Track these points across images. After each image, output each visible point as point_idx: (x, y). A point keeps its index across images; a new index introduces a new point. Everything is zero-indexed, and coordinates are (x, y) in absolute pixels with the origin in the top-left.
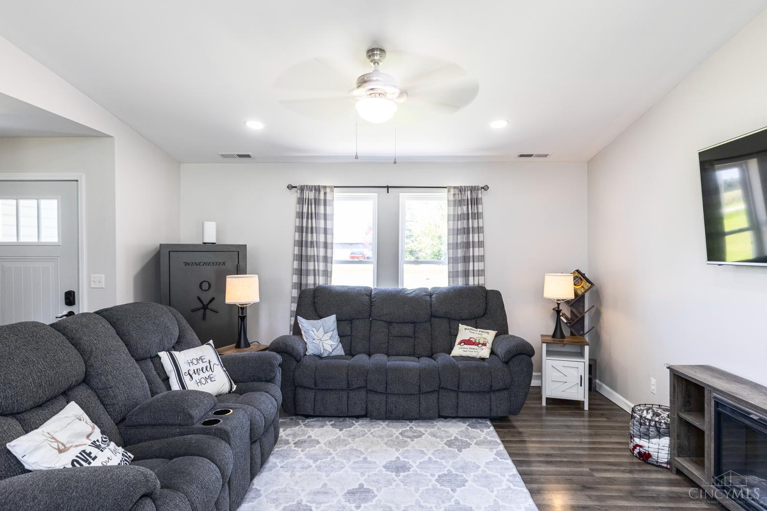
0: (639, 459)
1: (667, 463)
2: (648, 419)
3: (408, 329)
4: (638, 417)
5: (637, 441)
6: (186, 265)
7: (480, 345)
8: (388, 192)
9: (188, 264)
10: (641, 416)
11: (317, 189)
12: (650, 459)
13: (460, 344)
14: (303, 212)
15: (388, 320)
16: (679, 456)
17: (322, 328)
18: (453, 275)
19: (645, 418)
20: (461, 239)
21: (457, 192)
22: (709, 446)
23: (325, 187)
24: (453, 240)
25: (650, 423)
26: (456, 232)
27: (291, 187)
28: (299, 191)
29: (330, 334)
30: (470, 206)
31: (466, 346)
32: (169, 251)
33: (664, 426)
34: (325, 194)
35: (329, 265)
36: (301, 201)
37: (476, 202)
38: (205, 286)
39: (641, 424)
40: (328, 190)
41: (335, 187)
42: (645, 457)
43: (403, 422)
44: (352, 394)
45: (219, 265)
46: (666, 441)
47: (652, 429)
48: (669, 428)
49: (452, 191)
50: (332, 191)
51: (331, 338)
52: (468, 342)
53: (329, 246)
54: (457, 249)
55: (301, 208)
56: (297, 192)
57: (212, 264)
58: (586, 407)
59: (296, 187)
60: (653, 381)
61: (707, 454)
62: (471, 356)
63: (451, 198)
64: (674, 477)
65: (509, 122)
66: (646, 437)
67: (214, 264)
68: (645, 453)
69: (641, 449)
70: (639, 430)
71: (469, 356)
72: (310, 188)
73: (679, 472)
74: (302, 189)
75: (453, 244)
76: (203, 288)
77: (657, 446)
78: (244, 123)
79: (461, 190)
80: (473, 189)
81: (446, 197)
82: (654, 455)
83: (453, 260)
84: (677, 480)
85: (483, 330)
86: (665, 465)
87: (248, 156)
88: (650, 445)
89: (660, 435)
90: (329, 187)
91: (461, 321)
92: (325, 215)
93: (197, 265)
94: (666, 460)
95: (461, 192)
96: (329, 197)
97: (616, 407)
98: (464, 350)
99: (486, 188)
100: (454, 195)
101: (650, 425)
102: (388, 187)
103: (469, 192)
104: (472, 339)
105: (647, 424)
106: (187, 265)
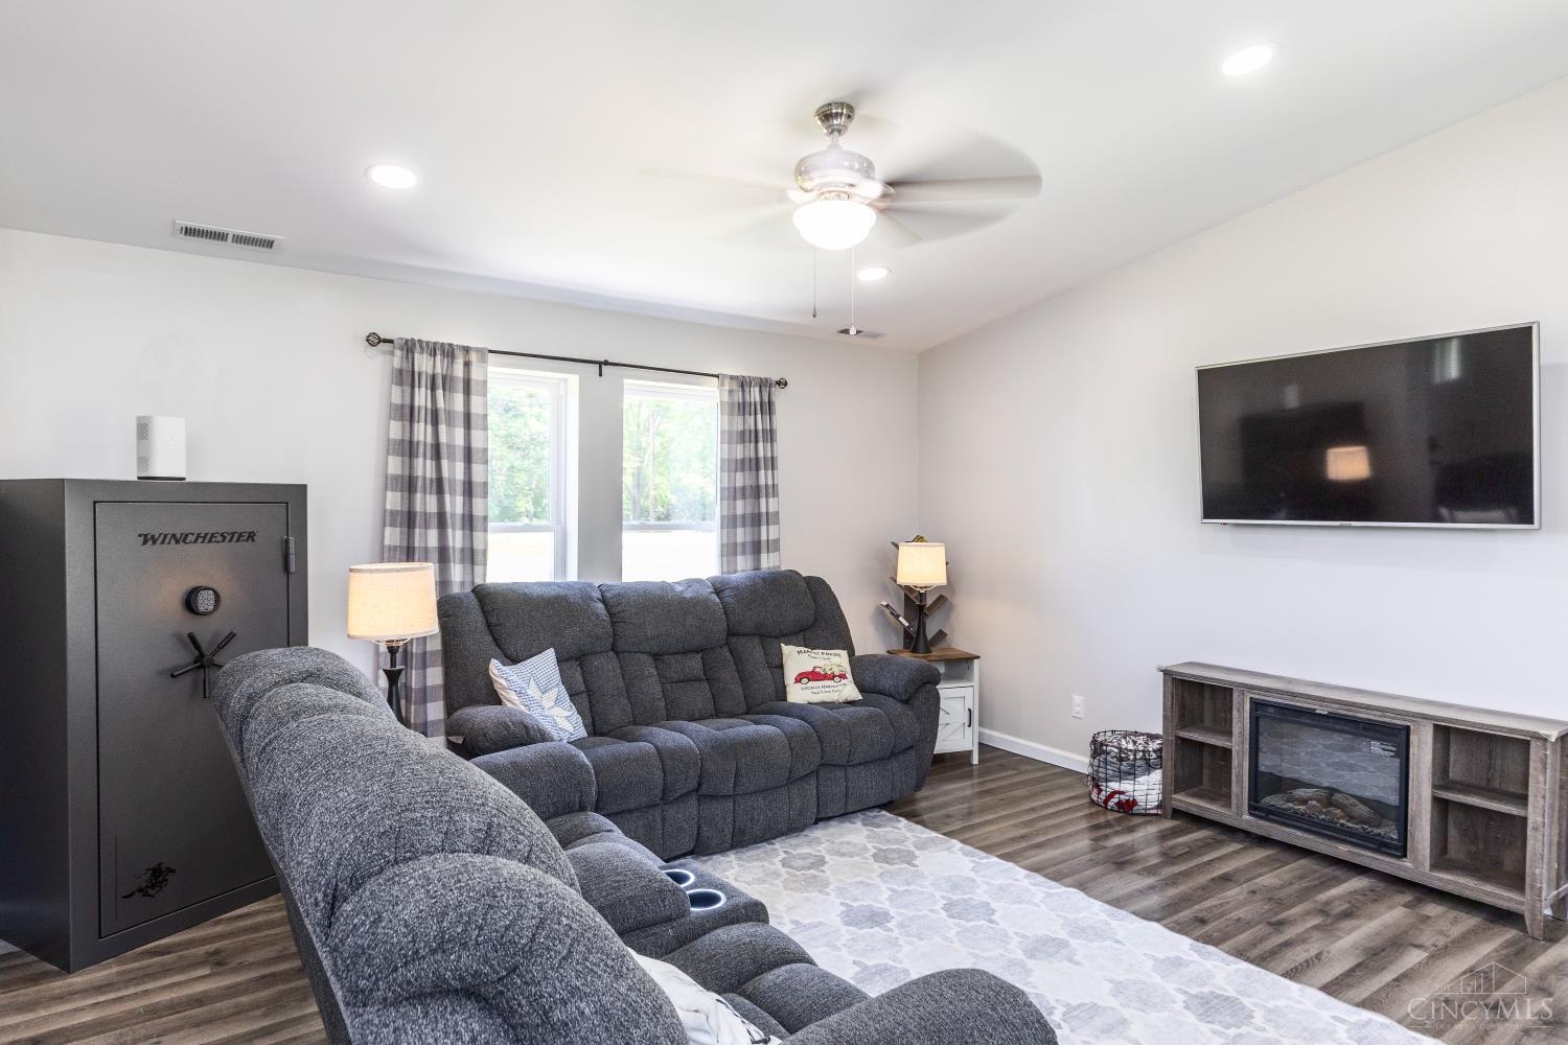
0: (1119, 812)
1: (1157, 807)
2: (1131, 750)
3: (695, 664)
4: (1116, 750)
5: (1114, 786)
6: (145, 542)
7: (837, 679)
8: (601, 375)
9: (153, 537)
10: (1120, 749)
11: (449, 352)
12: (1135, 808)
13: (798, 680)
14: (412, 407)
15: (655, 649)
16: (1175, 793)
17: (532, 682)
18: (729, 550)
19: (1126, 749)
20: (740, 480)
21: (736, 387)
22: (1241, 765)
23: (467, 350)
24: (729, 482)
25: (1135, 755)
26: (733, 467)
27: (374, 340)
28: (398, 353)
29: (553, 694)
30: (759, 416)
31: (811, 684)
32: (95, 502)
33: (1154, 756)
34: (467, 364)
35: (478, 535)
36: (406, 377)
37: (768, 408)
38: (205, 602)
39: (1121, 760)
40: (473, 357)
41: (491, 351)
42: (1128, 807)
43: (759, 848)
44: (671, 812)
45: (238, 541)
46: (1156, 776)
47: (1138, 763)
48: (1161, 757)
49: (727, 381)
50: (483, 360)
51: (557, 701)
52: (813, 676)
53: (476, 490)
54: (735, 499)
55: (408, 395)
56: (392, 353)
57: (220, 538)
58: (975, 761)
59: (391, 341)
60: (1077, 699)
61: (1237, 776)
62: (829, 700)
63: (726, 398)
64: (1168, 824)
65: (890, 271)
66: (1130, 777)
67: (224, 538)
68: (1127, 801)
69: (1122, 796)
70: (1119, 769)
71: (826, 700)
72: (433, 349)
73: (1177, 813)
74: (409, 347)
75: (728, 488)
76: (202, 609)
77: (1145, 787)
78: (366, 171)
79: (743, 383)
80: (764, 384)
81: (718, 395)
82: (1140, 799)
83: (730, 522)
84: (1173, 828)
85: (829, 652)
86: (1155, 811)
87: (269, 244)
88: (1137, 787)
89: (1149, 767)
90: (478, 350)
91: (782, 639)
92: (468, 416)
93: (177, 542)
94: (1156, 803)
95: (742, 386)
96: (475, 374)
97: (1000, 753)
98: (814, 690)
99: (782, 383)
100: (731, 392)
101: (1135, 759)
102: (602, 364)
103: (757, 389)
104: (817, 670)
105: (1132, 757)
106: (150, 542)
